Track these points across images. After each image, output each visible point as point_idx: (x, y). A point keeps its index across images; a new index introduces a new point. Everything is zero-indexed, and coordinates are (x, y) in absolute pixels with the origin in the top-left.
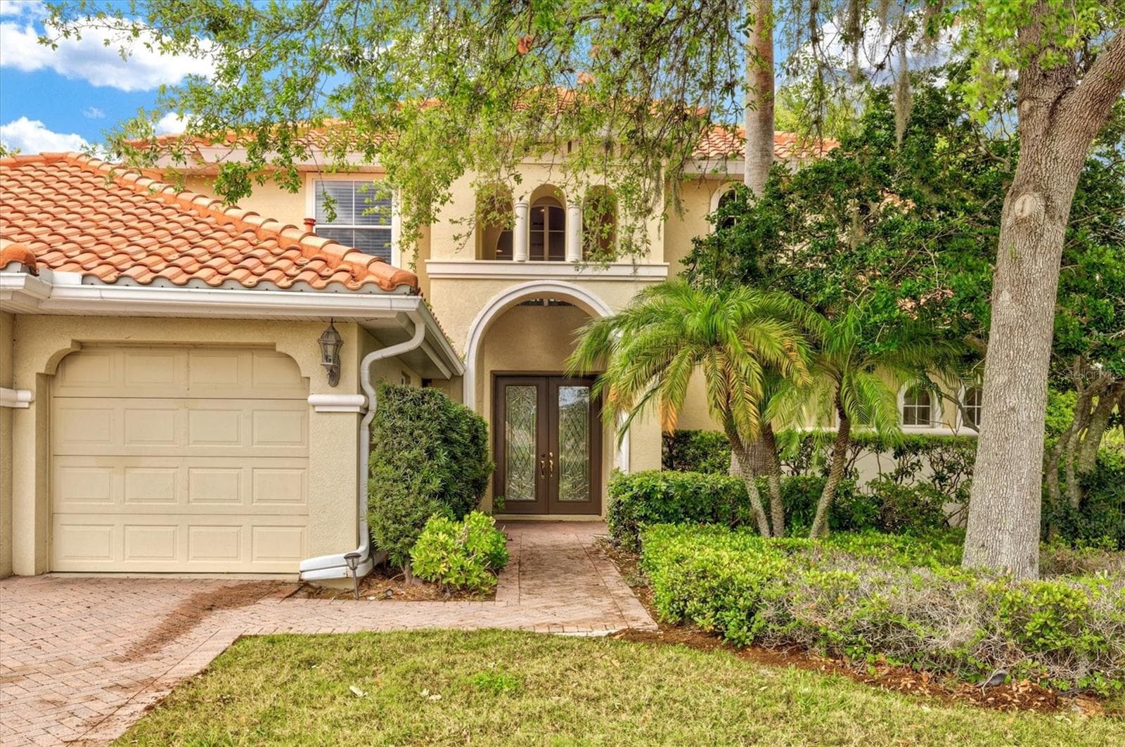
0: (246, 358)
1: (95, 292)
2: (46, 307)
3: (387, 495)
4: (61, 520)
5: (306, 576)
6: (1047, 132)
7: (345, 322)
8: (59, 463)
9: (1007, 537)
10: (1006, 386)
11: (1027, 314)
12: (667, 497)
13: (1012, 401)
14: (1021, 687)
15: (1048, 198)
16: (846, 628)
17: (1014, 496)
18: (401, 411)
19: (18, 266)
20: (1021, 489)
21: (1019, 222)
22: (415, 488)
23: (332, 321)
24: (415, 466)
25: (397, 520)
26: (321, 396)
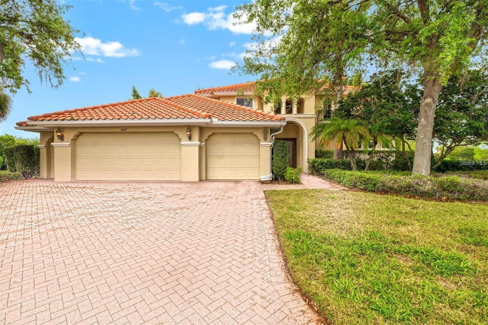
0: (246, 135)
1: (220, 123)
2: (210, 126)
3: (277, 163)
4: (209, 169)
5: (261, 180)
6: (433, 85)
7: (268, 127)
8: (208, 157)
9: (424, 170)
10: (423, 138)
11: (428, 122)
12: (326, 164)
13: (425, 141)
14: (444, 198)
15: (433, 99)
16: (400, 187)
17: (425, 161)
18: (280, 146)
19: (208, 118)
20: (427, 159)
21: (426, 104)
22: (283, 162)
23: (266, 127)
24: (283, 157)
25: (279, 168)
26: (263, 143)
